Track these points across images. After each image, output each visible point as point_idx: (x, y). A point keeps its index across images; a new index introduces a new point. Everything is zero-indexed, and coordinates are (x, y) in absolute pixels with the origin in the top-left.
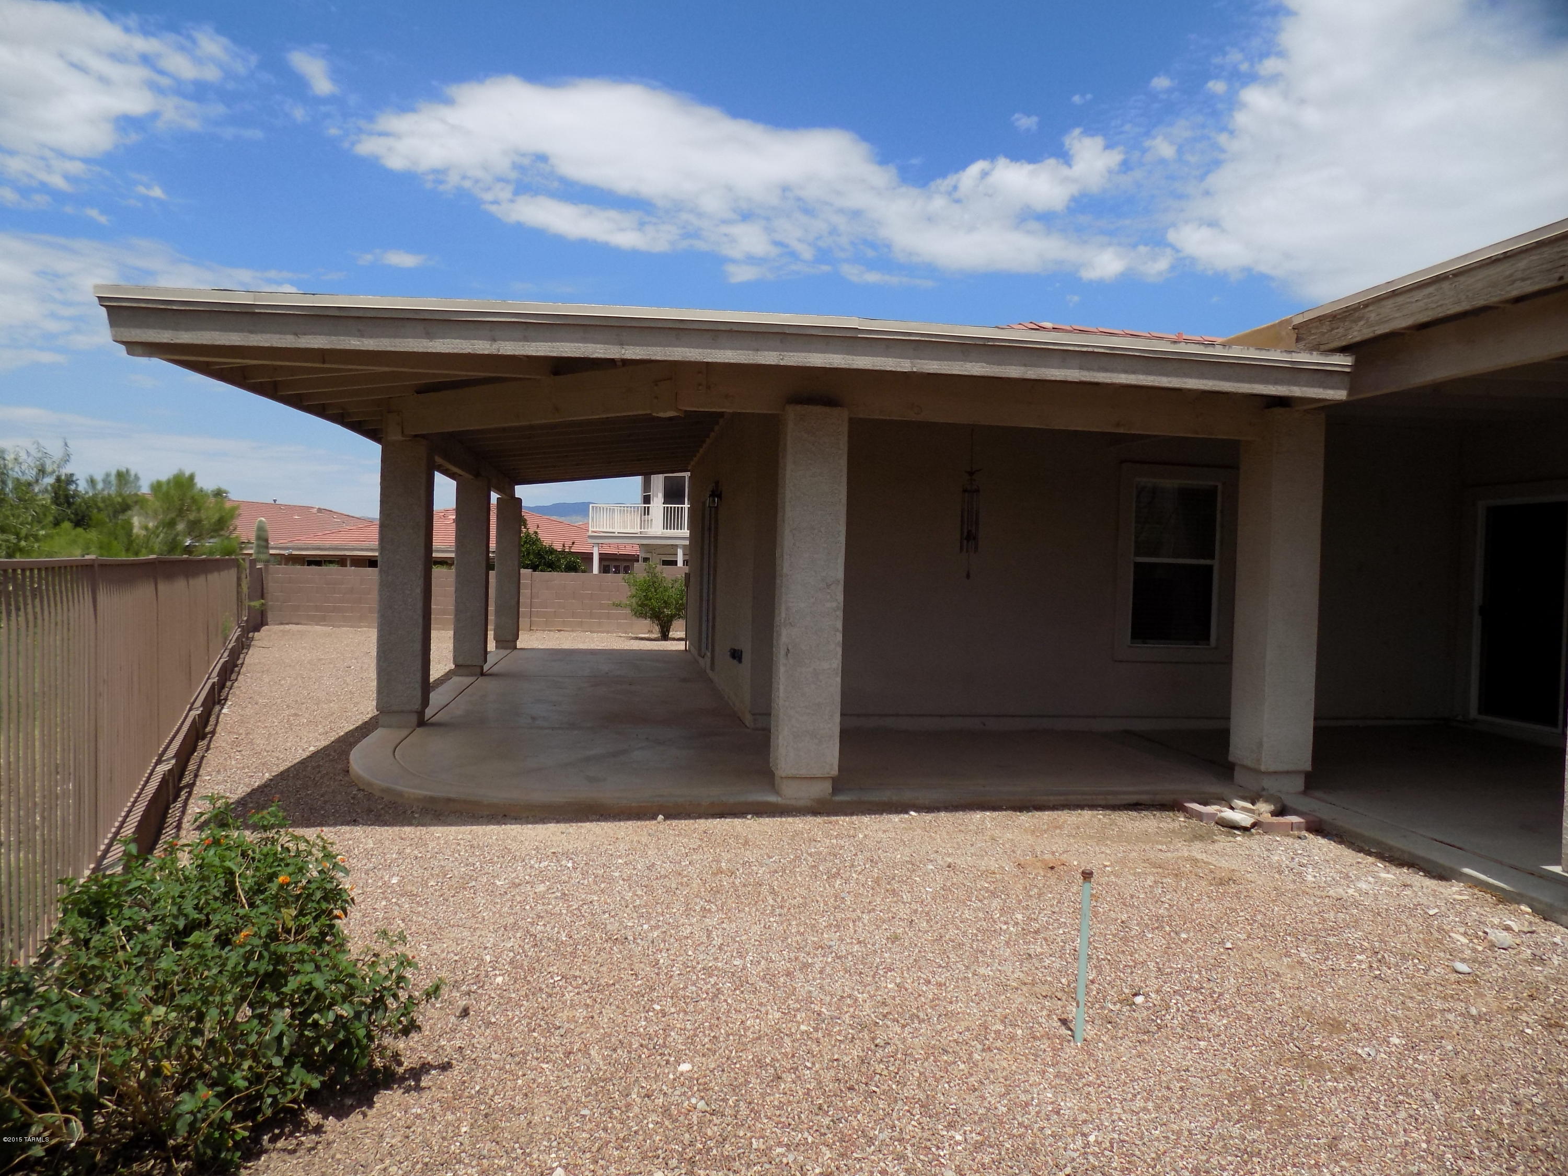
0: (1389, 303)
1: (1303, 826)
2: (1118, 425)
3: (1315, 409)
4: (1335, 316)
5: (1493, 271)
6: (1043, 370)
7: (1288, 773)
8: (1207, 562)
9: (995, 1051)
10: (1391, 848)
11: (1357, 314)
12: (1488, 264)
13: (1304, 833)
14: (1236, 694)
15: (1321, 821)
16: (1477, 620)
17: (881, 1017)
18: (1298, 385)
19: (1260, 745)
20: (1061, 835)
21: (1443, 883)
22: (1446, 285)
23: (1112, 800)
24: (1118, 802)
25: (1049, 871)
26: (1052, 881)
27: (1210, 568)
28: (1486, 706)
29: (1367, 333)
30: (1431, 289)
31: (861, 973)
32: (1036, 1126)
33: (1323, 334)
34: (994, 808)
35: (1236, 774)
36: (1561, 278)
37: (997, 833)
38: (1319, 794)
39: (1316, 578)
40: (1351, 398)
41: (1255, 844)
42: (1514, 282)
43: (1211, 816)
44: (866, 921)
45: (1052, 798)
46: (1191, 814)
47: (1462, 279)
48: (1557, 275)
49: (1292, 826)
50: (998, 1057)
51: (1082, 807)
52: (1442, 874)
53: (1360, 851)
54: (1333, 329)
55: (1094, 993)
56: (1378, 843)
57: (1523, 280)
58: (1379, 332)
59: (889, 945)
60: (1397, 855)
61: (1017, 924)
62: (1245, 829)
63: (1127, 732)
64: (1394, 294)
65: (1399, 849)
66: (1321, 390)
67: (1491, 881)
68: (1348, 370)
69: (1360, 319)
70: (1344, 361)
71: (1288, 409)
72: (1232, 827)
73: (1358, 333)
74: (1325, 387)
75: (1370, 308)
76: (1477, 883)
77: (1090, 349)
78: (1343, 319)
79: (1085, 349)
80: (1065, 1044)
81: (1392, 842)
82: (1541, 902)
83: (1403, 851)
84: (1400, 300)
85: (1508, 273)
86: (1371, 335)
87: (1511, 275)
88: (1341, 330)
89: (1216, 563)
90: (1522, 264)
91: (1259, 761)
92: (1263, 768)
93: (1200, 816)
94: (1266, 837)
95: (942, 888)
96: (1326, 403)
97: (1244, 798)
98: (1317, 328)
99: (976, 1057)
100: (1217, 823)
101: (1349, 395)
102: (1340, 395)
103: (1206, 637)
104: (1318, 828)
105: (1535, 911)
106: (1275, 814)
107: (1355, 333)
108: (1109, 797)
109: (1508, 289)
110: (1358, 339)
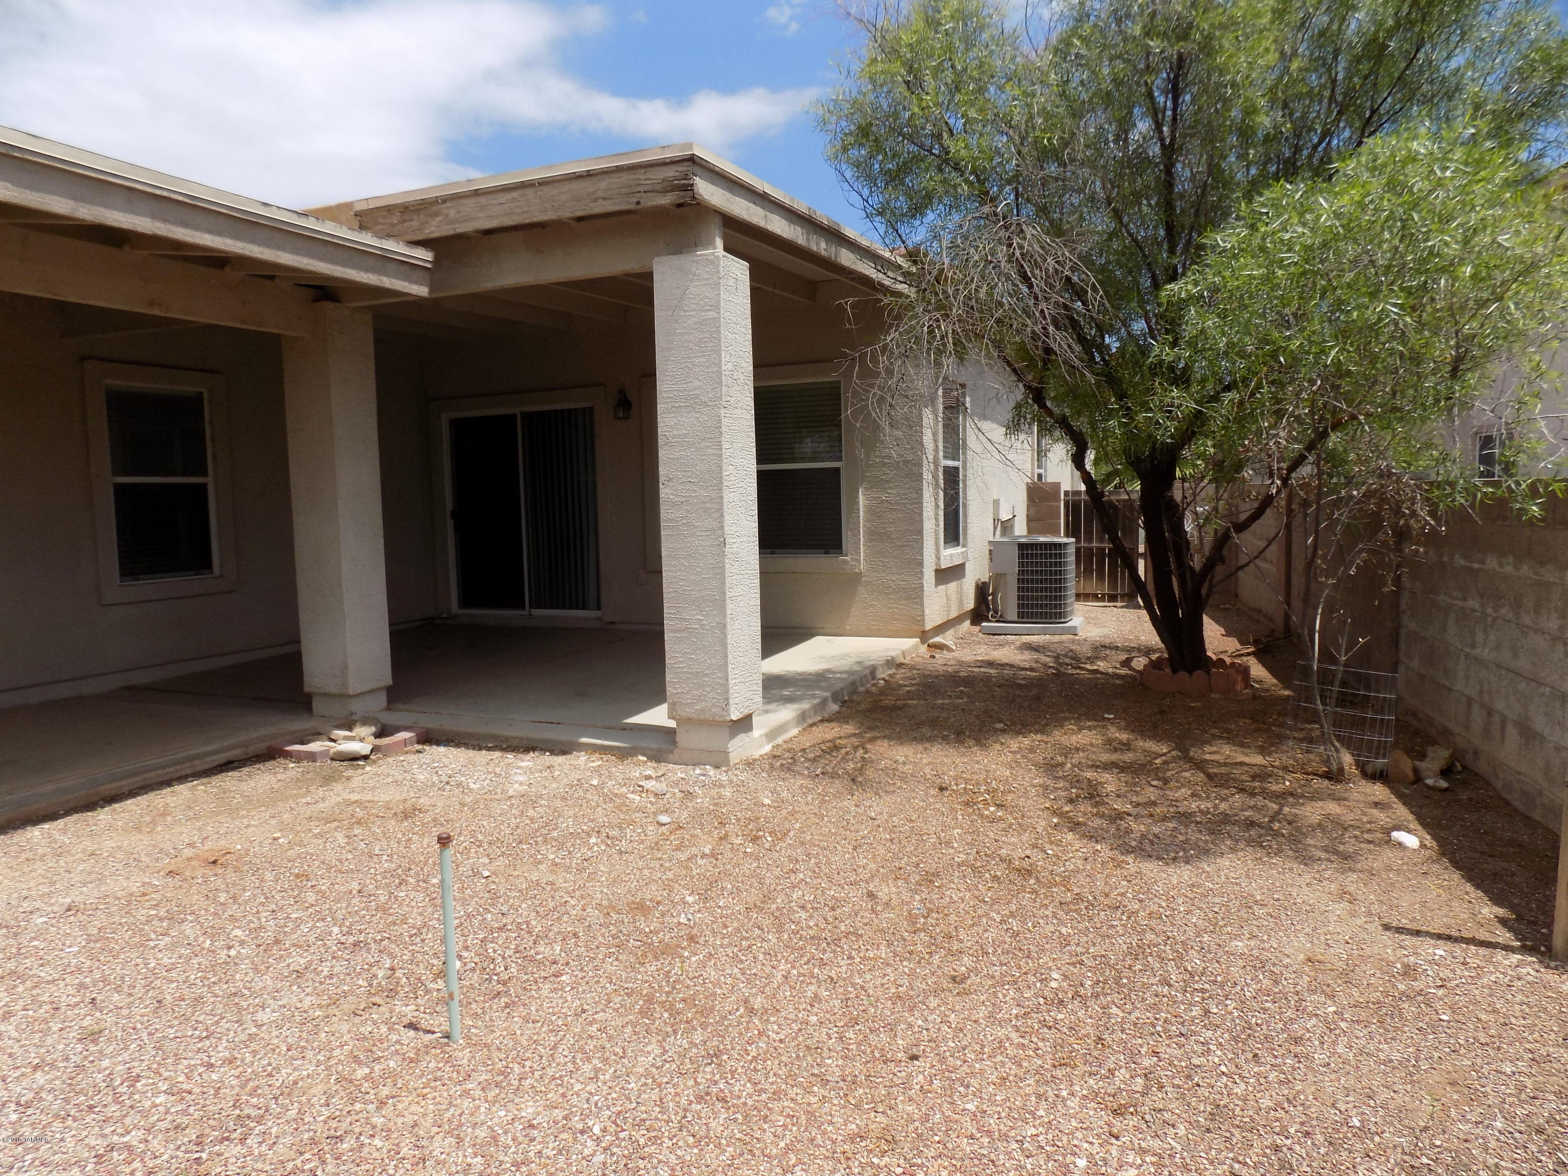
0: (470, 202)
1: (414, 740)
2: (151, 304)
3: (364, 307)
4: (407, 208)
5: (576, 186)
6: (101, 209)
7: (371, 691)
8: (201, 480)
9: (391, 1101)
10: (507, 739)
11: (434, 208)
12: (571, 179)
13: (420, 747)
14: (303, 617)
15: (428, 731)
16: (450, 523)
17: (195, 1148)
18: (388, 276)
19: (345, 667)
20: (177, 822)
21: (568, 756)
22: (530, 192)
23: (200, 765)
24: (207, 766)
25: (212, 866)
26: (232, 876)
27: (204, 487)
28: (467, 600)
29: (447, 230)
30: (515, 194)
31: (91, 1107)
32: (532, 1154)
33: (393, 225)
34: (52, 816)
35: (314, 705)
36: (638, 203)
37: (89, 845)
38: (400, 706)
39: (377, 486)
40: (434, 295)
41: (387, 767)
42: (596, 200)
43: (325, 754)
44: (14, 1034)
45: (125, 782)
46: (299, 758)
47: (546, 189)
48: (635, 200)
49: (405, 742)
50: (400, 1106)
51: (168, 783)
52: (563, 749)
53: (480, 749)
54: (404, 221)
55: (404, 980)
56: (494, 738)
57: (605, 199)
58: (459, 231)
59: (92, 1048)
60: (516, 743)
61: (242, 943)
62: (366, 758)
63: (128, 688)
64: (476, 193)
65: (515, 738)
66: (407, 284)
67: (606, 743)
68: (429, 266)
69: (437, 214)
70: (424, 256)
71: (337, 304)
72: (353, 758)
73: (435, 229)
74: (411, 282)
75: (449, 204)
76: (595, 749)
77: (165, 194)
78: (418, 211)
79: (158, 192)
80: (447, 1049)
81: (507, 733)
82: (651, 749)
83: (521, 739)
84: (483, 200)
85: (590, 190)
86: (452, 232)
87: (594, 193)
88: (415, 224)
89: (209, 480)
90: (604, 184)
91: (345, 685)
92: (351, 692)
93: (312, 757)
94: (390, 760)
95: (89, 941)
96: (409, 298)
97: (339, 727)
98: (385, 217)
99: (378, 1120)
100: (333, 759)
101: (431, 292)
102: (422, 291)
103: (206, 564)
104: (427, 738)
105: (651, 758)
106: (379, 735)
107: (433, 229)
108: (196, 762)
109: (592, 205)
110: (437, 235)
